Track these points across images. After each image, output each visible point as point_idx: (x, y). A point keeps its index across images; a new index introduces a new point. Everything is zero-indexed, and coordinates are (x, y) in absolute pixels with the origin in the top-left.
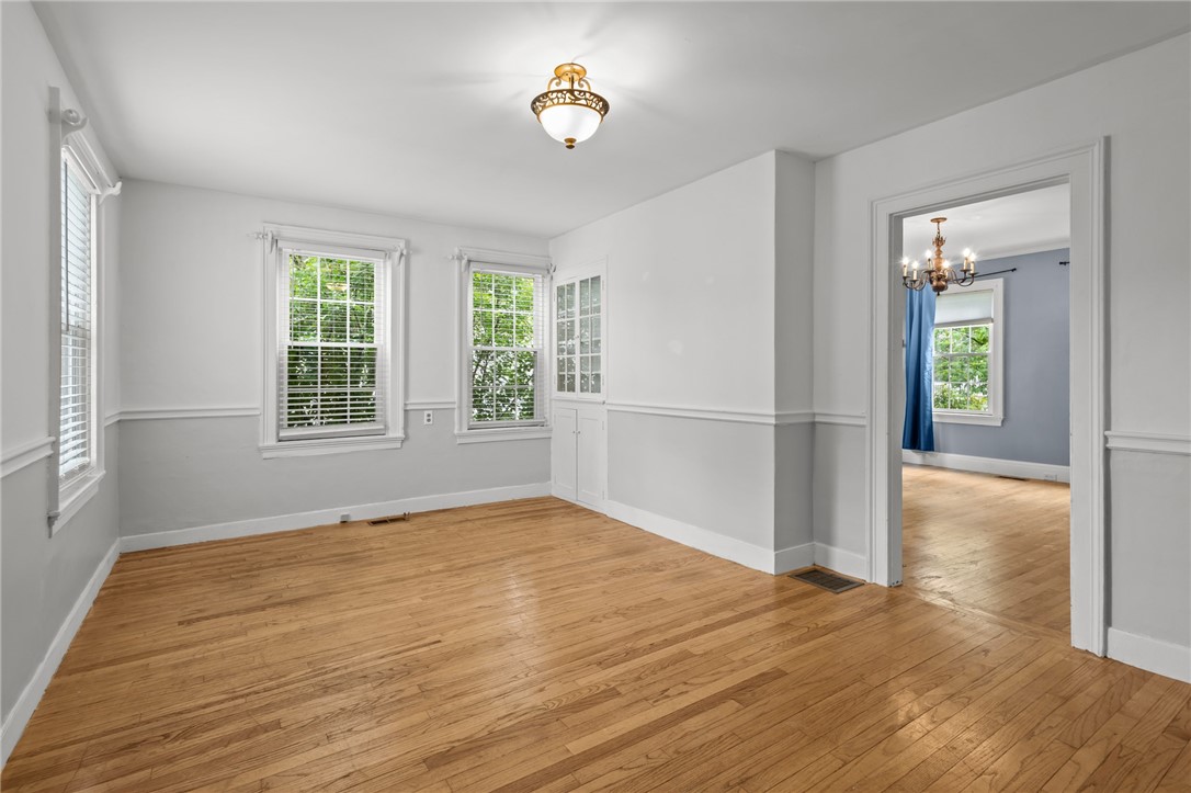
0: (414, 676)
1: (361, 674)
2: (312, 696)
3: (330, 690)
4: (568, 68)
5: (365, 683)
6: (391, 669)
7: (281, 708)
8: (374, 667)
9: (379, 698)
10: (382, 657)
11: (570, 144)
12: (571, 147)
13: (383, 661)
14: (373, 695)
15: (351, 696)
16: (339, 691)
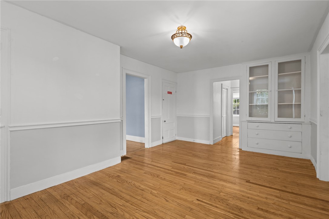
0: (217, 196)
1: (228, 206)
2: (245, 210)
3: (239, 208)
4: (180, 27)
5: (229, 203)
6: (219, 202)
7: (255, 213)
8: (222, 206)
9: (230, 197)
10: (217, 207)
11: (181, 47)
12: (181, 48)
13: (218, 206)
14: (231, 199)
15: (236, 202)
16: (237, 206)
